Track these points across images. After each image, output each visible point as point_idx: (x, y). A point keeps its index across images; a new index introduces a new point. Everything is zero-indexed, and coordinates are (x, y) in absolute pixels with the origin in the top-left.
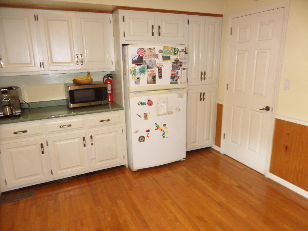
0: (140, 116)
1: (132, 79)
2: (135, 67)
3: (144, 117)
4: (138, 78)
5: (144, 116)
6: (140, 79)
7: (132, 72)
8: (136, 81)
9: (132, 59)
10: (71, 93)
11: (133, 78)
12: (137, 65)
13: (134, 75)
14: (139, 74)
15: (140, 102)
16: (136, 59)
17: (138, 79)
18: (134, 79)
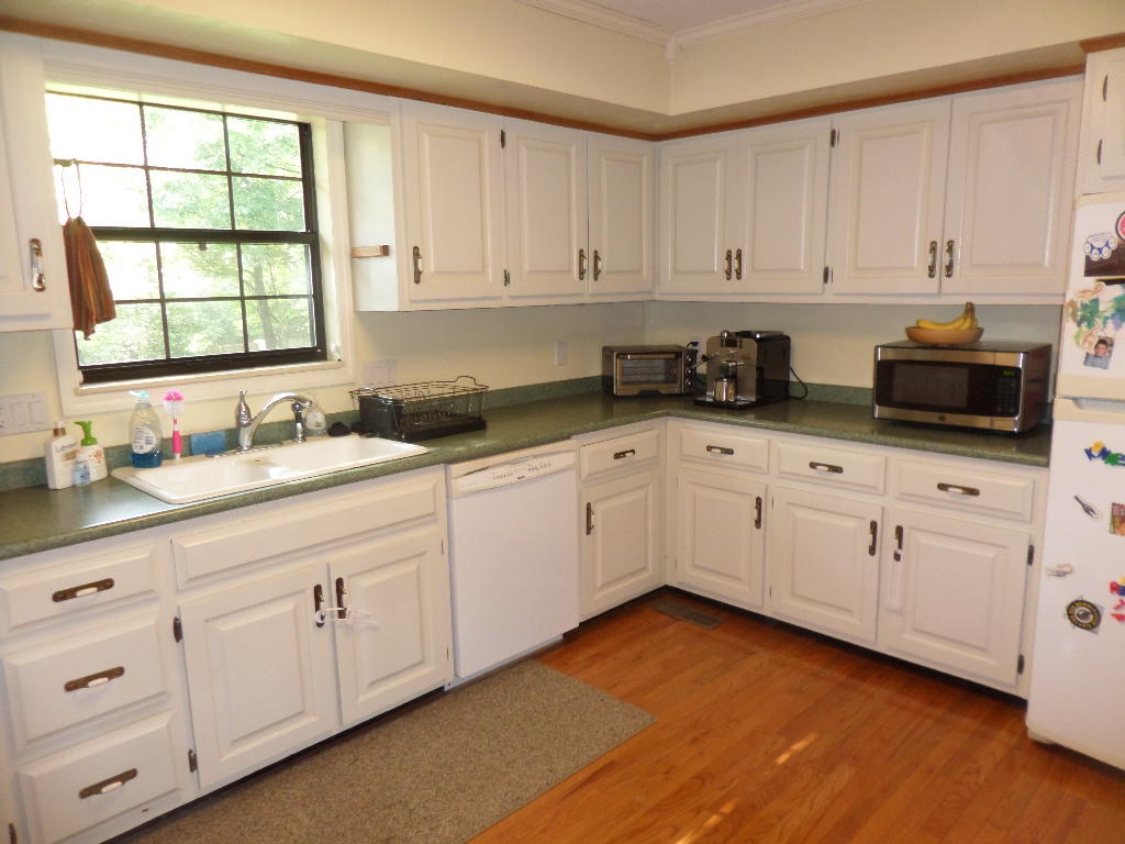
0: (1088, 510)
1: (1074, 343)
2: (1097, 290)
3: (1113, 522)
4: (1102, 341)
5: (1113, 516)
6: (1112, 345)
7: (1080, 313)
8: (1092, 352)
9: (1088, 258)
10: (884, 370)
11: (1077, 337)
12: (1109, 282)
13: (1084, 325)
14: (1110, 321)
15: (1097, 445)
16: (1106, 254)
17: (1102, 346)
18: (1081, 341)
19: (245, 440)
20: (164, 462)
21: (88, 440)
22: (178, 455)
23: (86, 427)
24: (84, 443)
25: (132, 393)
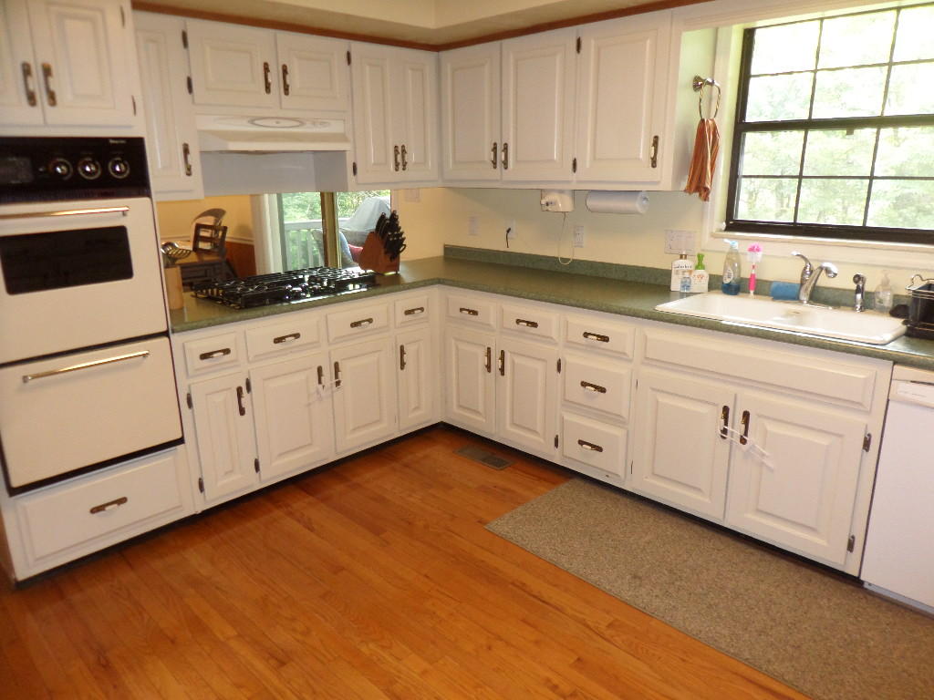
19: (804, 297)
20: (741, 294)
21: (700, 266)
22: (752, 292)
23: (700, 257)
24: (697, 268)
25: (726, 240)
